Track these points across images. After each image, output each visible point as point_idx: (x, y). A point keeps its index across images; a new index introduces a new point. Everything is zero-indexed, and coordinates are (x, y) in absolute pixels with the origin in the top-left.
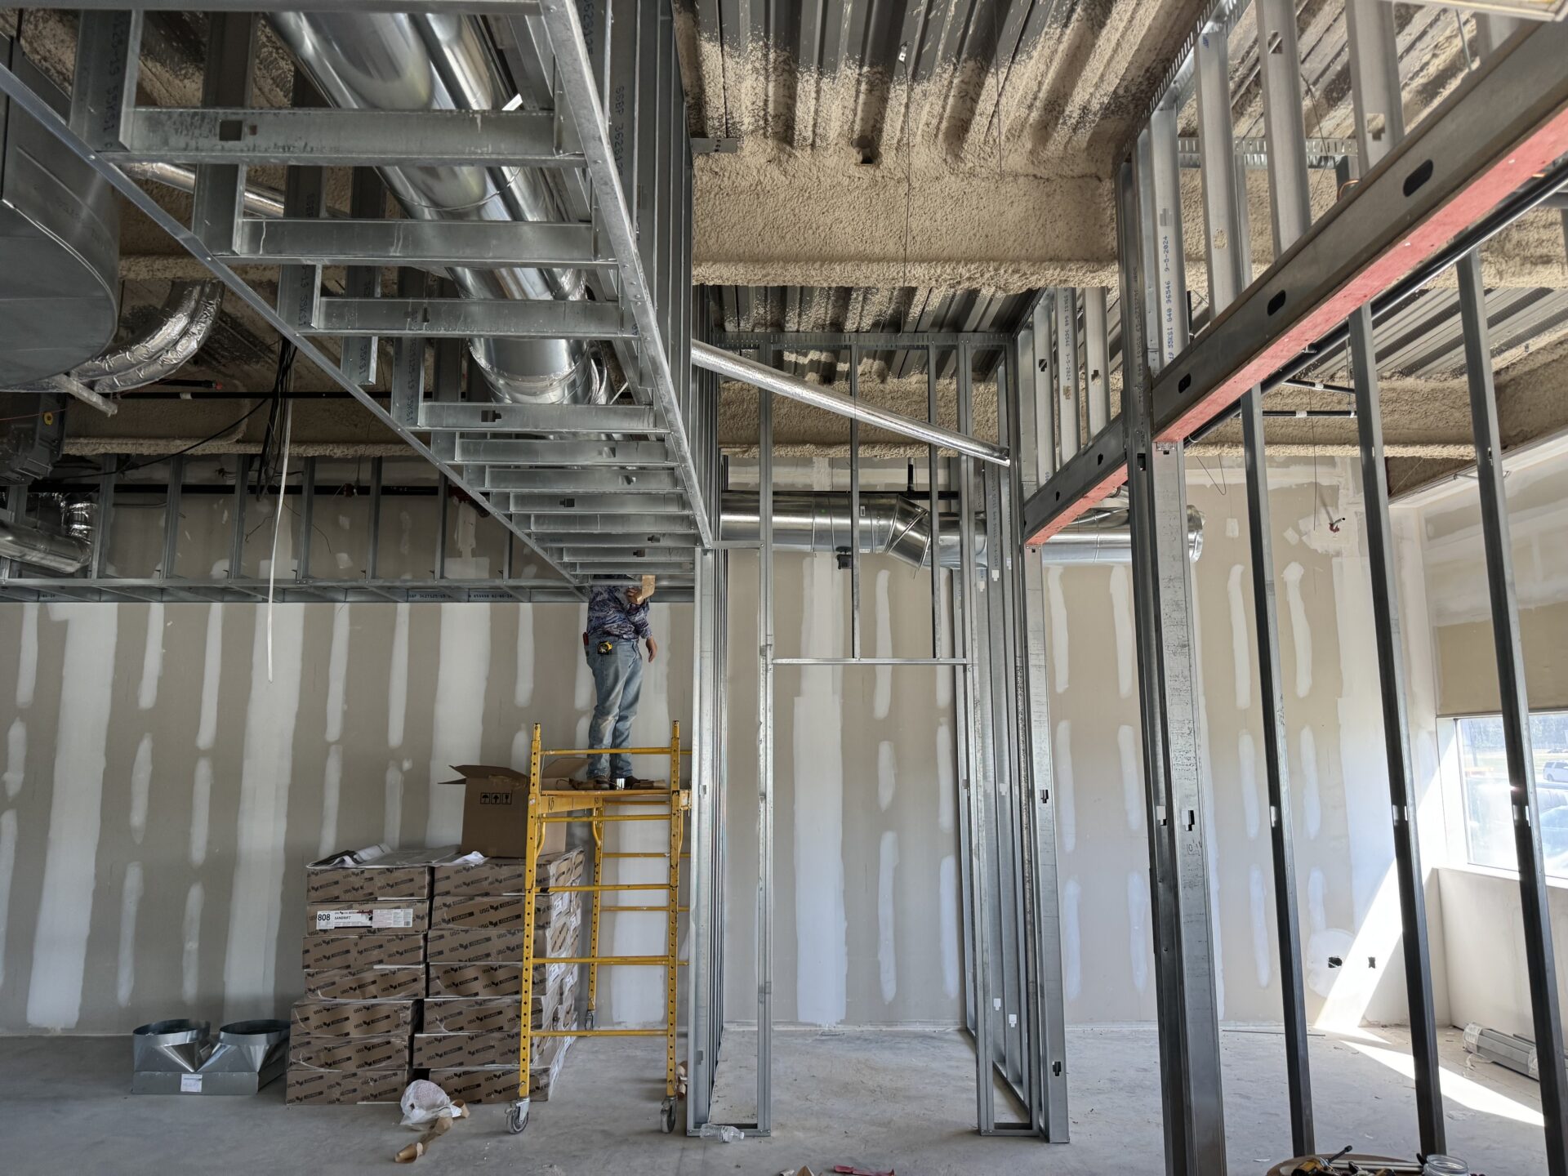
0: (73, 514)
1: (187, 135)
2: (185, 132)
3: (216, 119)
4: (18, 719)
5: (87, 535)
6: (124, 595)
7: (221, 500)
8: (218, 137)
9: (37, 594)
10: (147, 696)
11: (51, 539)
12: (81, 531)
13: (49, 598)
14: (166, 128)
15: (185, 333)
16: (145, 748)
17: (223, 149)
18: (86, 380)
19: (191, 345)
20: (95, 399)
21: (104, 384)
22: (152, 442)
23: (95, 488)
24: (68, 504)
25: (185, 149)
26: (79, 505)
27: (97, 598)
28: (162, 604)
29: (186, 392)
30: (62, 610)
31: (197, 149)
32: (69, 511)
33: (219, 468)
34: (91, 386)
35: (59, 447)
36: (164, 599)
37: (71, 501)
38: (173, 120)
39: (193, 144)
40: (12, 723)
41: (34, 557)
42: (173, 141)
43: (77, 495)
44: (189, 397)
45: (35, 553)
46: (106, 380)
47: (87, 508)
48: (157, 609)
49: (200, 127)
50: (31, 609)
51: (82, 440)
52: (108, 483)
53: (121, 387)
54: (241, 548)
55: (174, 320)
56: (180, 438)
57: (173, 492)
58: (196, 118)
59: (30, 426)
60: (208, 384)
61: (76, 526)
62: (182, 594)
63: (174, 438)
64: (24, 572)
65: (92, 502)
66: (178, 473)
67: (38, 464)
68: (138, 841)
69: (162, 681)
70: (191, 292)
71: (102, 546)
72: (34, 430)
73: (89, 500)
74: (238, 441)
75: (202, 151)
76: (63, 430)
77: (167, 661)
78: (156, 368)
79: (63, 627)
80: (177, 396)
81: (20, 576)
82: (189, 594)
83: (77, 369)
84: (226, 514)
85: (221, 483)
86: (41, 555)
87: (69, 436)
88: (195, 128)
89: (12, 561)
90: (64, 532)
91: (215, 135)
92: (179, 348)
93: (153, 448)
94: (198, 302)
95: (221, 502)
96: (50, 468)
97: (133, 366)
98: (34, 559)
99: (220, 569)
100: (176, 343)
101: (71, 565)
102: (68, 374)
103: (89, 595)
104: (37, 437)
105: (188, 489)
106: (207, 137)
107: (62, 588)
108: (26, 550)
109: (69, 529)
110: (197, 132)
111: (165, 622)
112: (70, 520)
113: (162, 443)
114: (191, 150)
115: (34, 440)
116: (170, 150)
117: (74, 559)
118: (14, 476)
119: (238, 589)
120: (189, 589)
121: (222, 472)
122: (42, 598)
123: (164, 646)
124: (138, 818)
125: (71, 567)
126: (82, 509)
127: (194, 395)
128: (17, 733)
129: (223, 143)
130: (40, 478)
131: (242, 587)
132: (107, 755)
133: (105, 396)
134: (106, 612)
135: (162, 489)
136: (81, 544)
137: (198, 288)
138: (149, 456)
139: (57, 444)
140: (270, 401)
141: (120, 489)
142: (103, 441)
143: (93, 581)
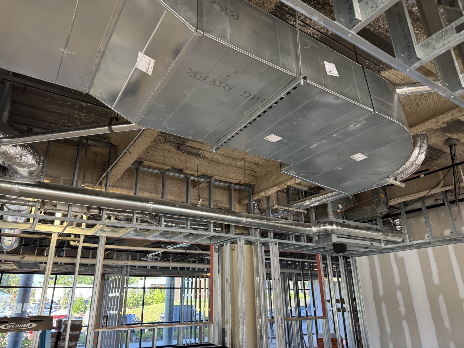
0: (395, 224)
1: (442, 41)
2: (441, 40)
3: (452, 28)
4: (398, 290)
5: (401, 229)
6: (417, 246)
7: (439, 209)
8: (456, 33)
9: (392, 249)
10: (436, 280)
11: (392, 232)
12: (399, 228)
13: (395, 251)
14: (433, 44)
15: (419, 153)
16: (441, 299)
17: (460, 36)
18: (394, 178)
19: (422, 157)
20: (398, 183)
21: (399, 178)
22: (413, 195)
23: (400, 214)
24: (393, 221)
25: (444, 45)
26: (396, 220)
27: (410, 249)
28: (431, 248)
29: (422, 175)
30: (401, 254)
31: (449, 43)
32: (394, 223)
33: (435, 199)
34: (396, 179)
35: (388, 203)
36: (431, 246)
37: (394, 220)
38: (434, 39)
39: (446, 42)
40: (397, 291)
41: (389, 238)
42: (437, 46)
43: (395, 217)
44: (423, 176)
45: (389, 237)
46: (400, 176)
47: (399, 221)
48: (429, 250)
49: (447, 34)
50: (391, 254)
51: (393, 200)
52: (403, 211)
53: (405, 177)
54: (454, 224)
55: (415, 150)
56: (422, 191)
57: (424, 209)
58: (443, 33)
59: (379, 199)
60: (428, 170)
61: (397, 227)
62: (437, 243)
63: (420, 192)
64: (388, 243)
65: (399, 219)
66: (423, 203)
67: (383, 210)
68: (450, 333)
69: (440, 275)
70: (418, 139)
71: (407, 231)
72: (380, 200)
73: (398, 218)
74: (442, 187)
75: (451, 42)
76: (388, 198)
77: (439, 267)
78: (414, 167)
79: (402, 258)
80: (419, 177)
81: (387, 245)
82: (440, 243)
83: (391, 175)
84: (442, 213)
85: (437, 203)
86: (391, 237)
87: (389, 200)
88: (445, 36)
89: (384, 240)
90: (394, 229)
91: (454, 33)
92: (419, 159)
93: (414, 197)
94: (421, 142)
95: (439, 210)
96: (387, 210)
97: (407, 169)
98: (390, 239)
99: (447, 233)
100: (418, 157)
101: (399, 239)
102: (389, 178)
103: (407, 248)
104: (381, 202)
105: (428, 208)
106: (451, 36)
107: (399, 247)
108: (387, 237)
109: (396, 228)
110: (446, 37)
111: (434, 254)
112: (395, 226)
113: (417, 194)
114: (446, 44)
115: (381, 203)
116: (437, 50)
117: (400, 237)
118: (378, 215)
119: (458, 238)
120: (439, 241)
121: (436, 200)
122: (394, 251)
123: (436, 262)
124: (447, 324)
125: (400, 240)
126: (397, 221)
127: (425, 175)
128: (399, 294)
129: (459, 34)
130: (385, 214)
131: (459, 237)
132: (429, 301)
133: (400, 181)
134: (414, 252)
135: (420, 209)
136: (400, 232)
137: (420, 137)
138: (414, 200)
139: (387, 203)
140: (452, 168)
141: (407, 212)
142: (399, 199)
143: (408, 243)
